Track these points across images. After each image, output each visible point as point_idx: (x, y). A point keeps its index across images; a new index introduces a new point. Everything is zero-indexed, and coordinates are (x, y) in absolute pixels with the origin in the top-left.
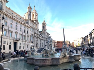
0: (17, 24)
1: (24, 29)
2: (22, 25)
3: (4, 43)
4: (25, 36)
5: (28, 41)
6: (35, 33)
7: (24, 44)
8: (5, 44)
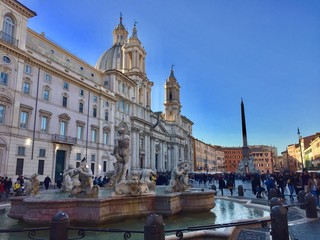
0: (66, 87)
1: (92, 104)
2: (86, 92)
3: (19, 154)
4: (95, 128)
5: (106, 147)
6: (133, 119)
7: (93, 156)
8: (23, 155)
